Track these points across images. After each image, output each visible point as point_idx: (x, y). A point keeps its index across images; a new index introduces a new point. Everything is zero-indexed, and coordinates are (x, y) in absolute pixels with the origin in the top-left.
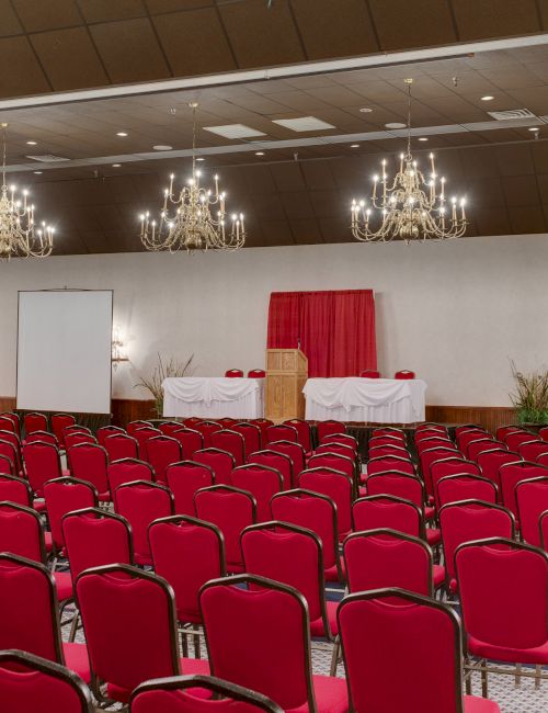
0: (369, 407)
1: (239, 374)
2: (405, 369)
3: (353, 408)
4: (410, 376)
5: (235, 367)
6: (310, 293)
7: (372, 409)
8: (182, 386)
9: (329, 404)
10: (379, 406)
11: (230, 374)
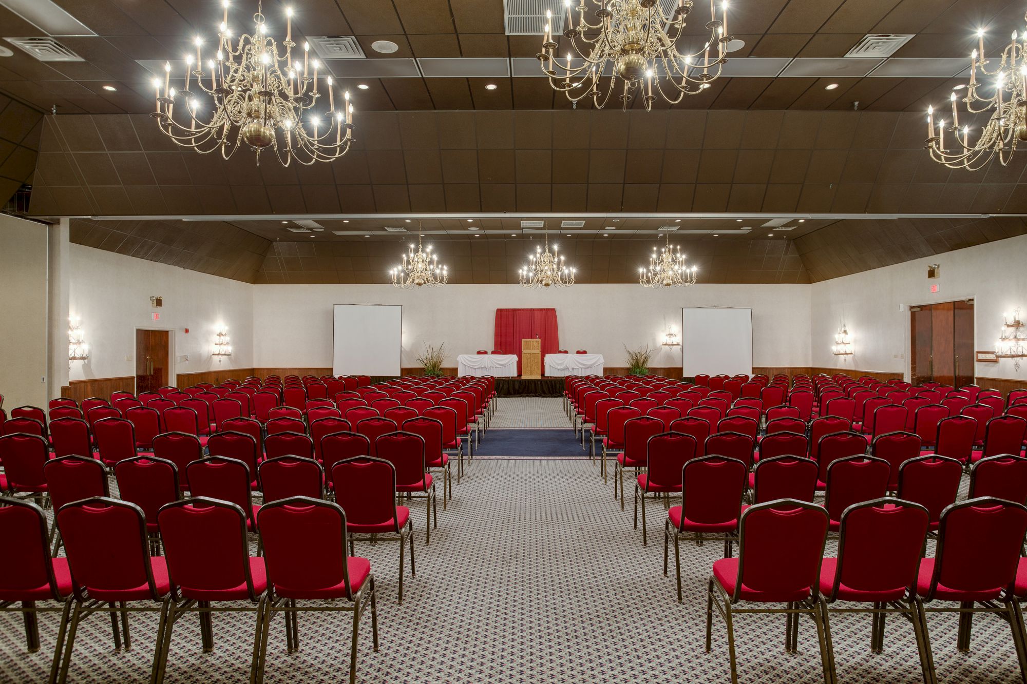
0: (582, 368)
1: (485, 353)
2: (581, 349)
3: (573, 369)
4: (585, 352)
5: (482, 349)
6: (520, 310)
7: (583, 369)
8: (470, 359)
9: (561, 367)
10: (588, 368)
11: (479, 353)
